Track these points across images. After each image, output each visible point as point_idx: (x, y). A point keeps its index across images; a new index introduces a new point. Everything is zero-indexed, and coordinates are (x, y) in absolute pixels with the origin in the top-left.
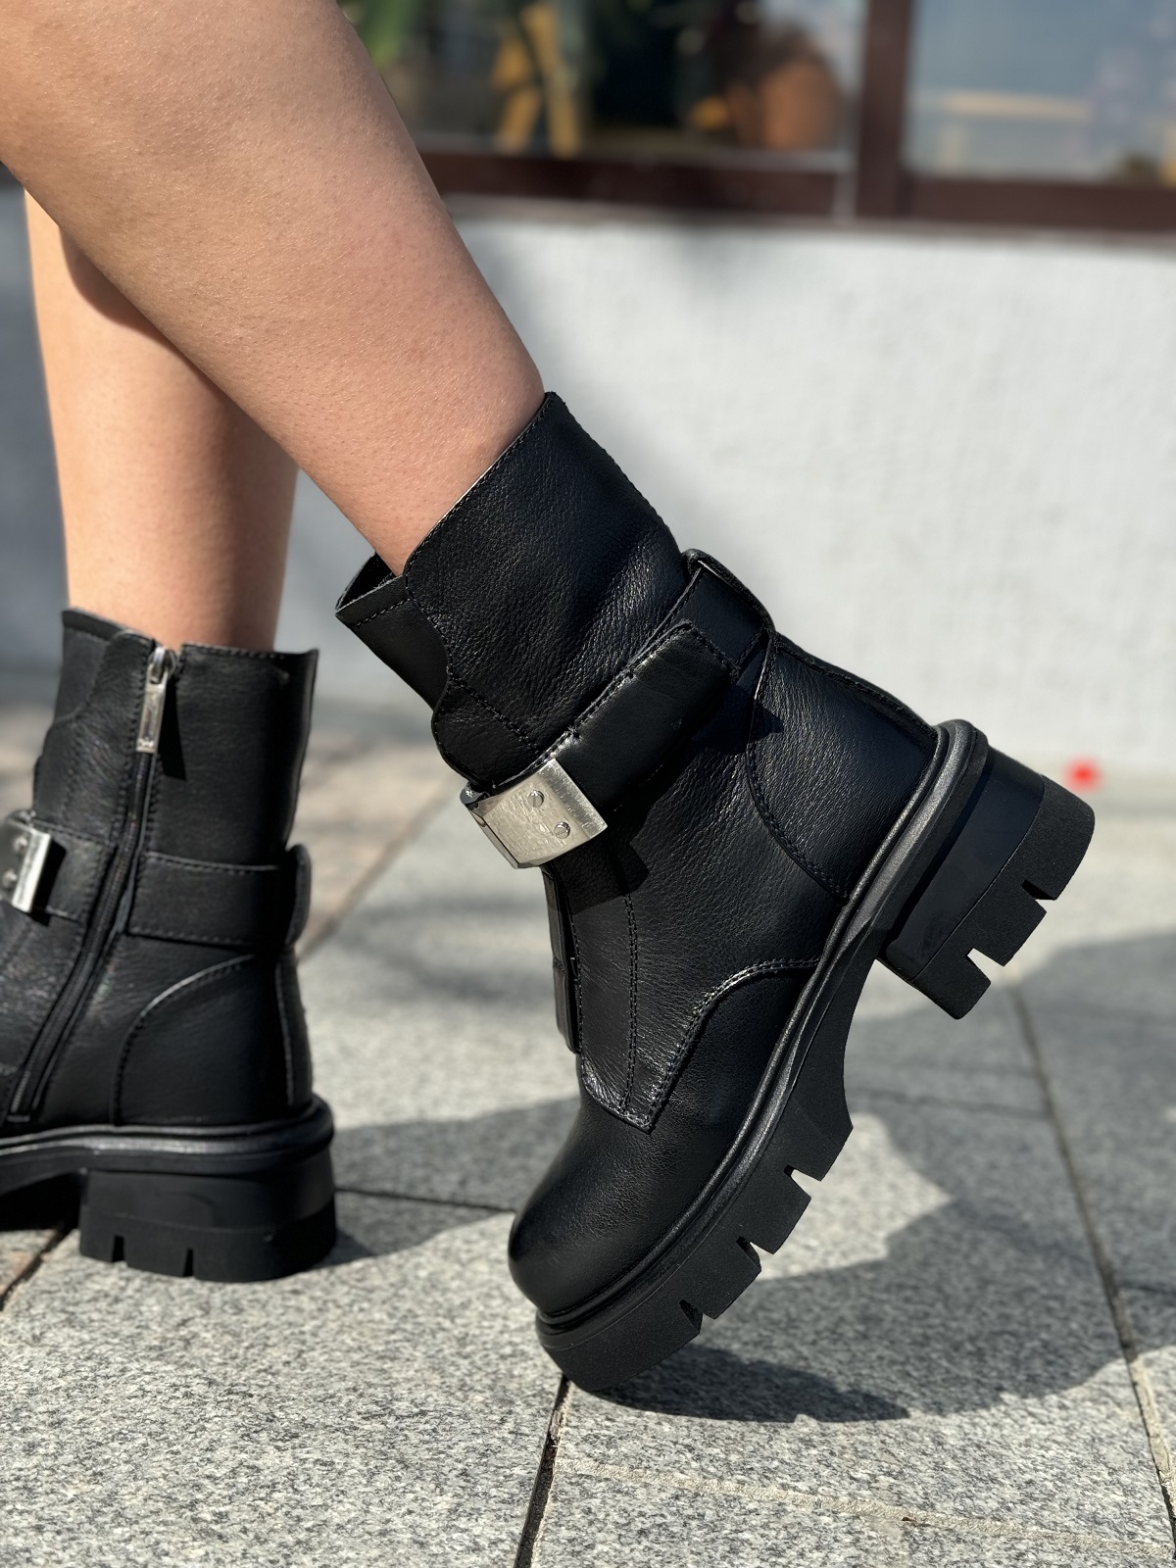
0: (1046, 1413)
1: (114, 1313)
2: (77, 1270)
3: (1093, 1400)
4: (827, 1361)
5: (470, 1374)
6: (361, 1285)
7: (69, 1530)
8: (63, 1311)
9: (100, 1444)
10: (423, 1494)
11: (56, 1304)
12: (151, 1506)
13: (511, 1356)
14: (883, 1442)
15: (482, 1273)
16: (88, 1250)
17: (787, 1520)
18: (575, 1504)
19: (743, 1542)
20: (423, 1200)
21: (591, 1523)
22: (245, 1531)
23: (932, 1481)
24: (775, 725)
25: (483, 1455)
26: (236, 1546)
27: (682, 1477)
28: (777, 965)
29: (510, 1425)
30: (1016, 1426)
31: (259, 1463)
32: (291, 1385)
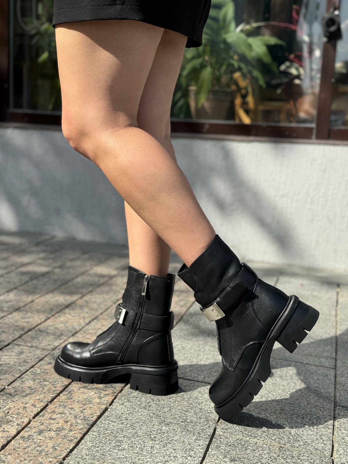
0: (313, 429)
1: (136, 400)
2: (130, 392)
3: (323, 428)
4: (272, 417)
5: (202, 416)
6: (182, 397)
7: (129, 437)
8: (127, 399)
9: (134, 423)
10: (191, 436)
11: (126, 398)
12: (143, 434)
13: (210, 413)
14: (279, 433)
15: (206, 396)
16: (131, 388)
17: (257, 445)
18: (218, 440)
19: (248, 448)
20: (196, 381)
21: (221, 443)
22: (159, 440)
23: (287, 440)
24: (257, 297)
25: (202, 430)
26: (158, 442)
27: (239, 436)
28: (257, 342)
29: (208, 425)
30: (307, 432)
31: (162, 429)
32: (168, 415)
